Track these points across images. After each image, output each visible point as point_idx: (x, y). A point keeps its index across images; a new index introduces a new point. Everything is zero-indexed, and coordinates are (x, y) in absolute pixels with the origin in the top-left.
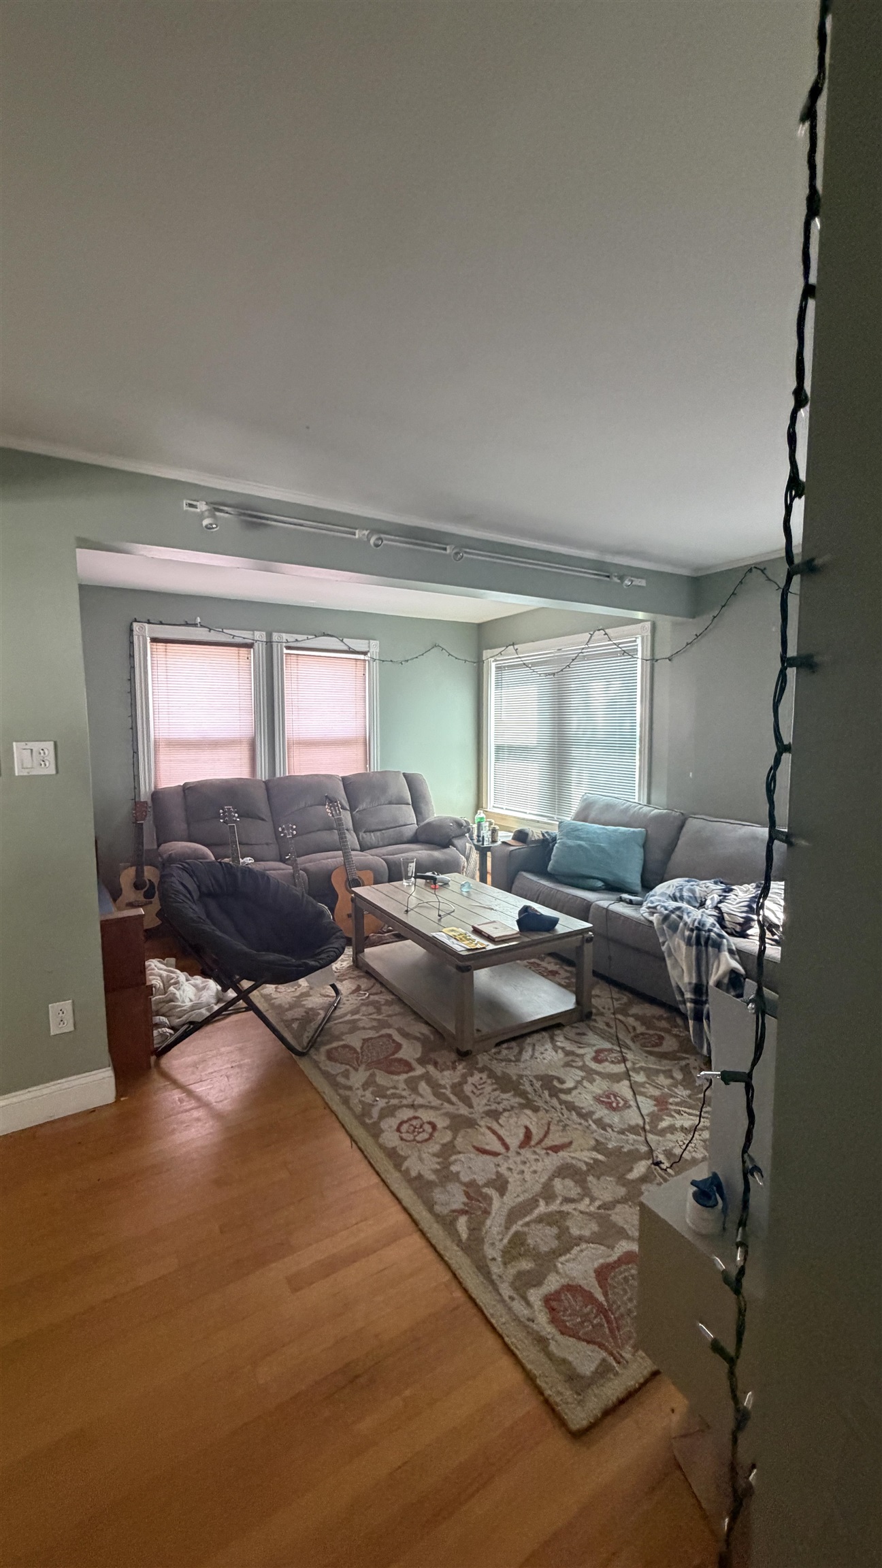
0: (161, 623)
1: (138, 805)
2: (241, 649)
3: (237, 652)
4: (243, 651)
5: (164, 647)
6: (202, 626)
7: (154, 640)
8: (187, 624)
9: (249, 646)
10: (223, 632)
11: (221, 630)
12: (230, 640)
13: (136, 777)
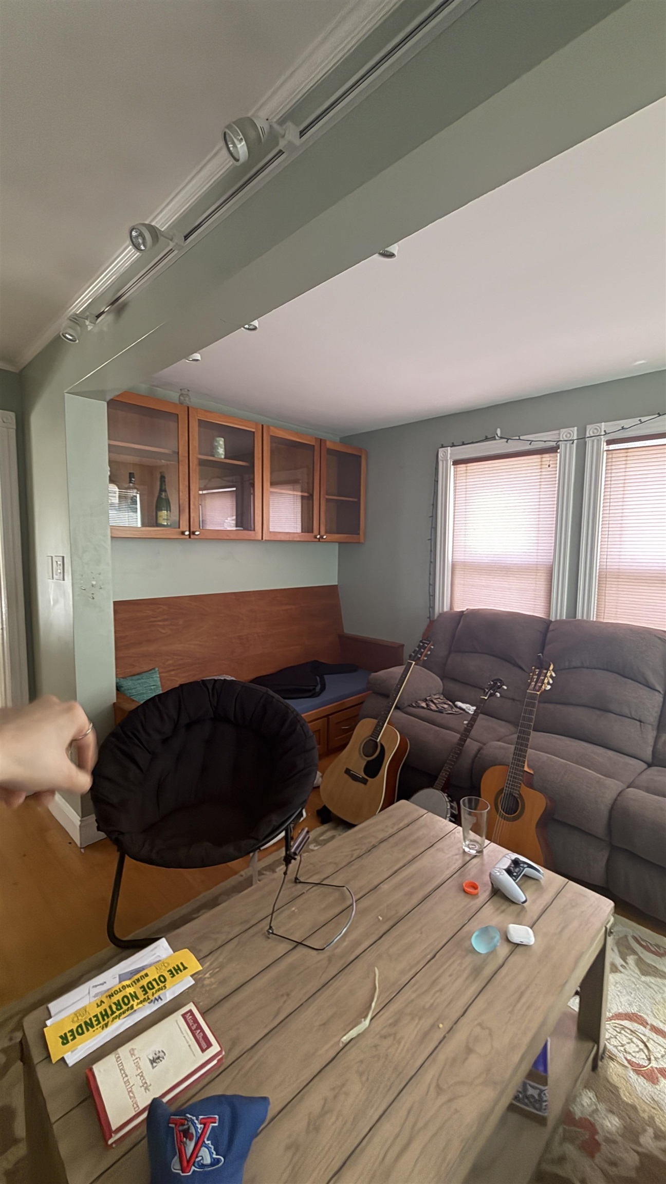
0: (463, 444)
1: (432, 622)
2: (544, 456)
3: (539, 460)
4: (547, 457)
5: (465, 468)
6: (501, 438)
7: (456, 463)
8: (487, 439)
9: (554, 450)
10: (519, 439)
11: (518, 438)
12: (528, 447)
13: (432, 596)
